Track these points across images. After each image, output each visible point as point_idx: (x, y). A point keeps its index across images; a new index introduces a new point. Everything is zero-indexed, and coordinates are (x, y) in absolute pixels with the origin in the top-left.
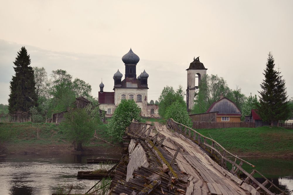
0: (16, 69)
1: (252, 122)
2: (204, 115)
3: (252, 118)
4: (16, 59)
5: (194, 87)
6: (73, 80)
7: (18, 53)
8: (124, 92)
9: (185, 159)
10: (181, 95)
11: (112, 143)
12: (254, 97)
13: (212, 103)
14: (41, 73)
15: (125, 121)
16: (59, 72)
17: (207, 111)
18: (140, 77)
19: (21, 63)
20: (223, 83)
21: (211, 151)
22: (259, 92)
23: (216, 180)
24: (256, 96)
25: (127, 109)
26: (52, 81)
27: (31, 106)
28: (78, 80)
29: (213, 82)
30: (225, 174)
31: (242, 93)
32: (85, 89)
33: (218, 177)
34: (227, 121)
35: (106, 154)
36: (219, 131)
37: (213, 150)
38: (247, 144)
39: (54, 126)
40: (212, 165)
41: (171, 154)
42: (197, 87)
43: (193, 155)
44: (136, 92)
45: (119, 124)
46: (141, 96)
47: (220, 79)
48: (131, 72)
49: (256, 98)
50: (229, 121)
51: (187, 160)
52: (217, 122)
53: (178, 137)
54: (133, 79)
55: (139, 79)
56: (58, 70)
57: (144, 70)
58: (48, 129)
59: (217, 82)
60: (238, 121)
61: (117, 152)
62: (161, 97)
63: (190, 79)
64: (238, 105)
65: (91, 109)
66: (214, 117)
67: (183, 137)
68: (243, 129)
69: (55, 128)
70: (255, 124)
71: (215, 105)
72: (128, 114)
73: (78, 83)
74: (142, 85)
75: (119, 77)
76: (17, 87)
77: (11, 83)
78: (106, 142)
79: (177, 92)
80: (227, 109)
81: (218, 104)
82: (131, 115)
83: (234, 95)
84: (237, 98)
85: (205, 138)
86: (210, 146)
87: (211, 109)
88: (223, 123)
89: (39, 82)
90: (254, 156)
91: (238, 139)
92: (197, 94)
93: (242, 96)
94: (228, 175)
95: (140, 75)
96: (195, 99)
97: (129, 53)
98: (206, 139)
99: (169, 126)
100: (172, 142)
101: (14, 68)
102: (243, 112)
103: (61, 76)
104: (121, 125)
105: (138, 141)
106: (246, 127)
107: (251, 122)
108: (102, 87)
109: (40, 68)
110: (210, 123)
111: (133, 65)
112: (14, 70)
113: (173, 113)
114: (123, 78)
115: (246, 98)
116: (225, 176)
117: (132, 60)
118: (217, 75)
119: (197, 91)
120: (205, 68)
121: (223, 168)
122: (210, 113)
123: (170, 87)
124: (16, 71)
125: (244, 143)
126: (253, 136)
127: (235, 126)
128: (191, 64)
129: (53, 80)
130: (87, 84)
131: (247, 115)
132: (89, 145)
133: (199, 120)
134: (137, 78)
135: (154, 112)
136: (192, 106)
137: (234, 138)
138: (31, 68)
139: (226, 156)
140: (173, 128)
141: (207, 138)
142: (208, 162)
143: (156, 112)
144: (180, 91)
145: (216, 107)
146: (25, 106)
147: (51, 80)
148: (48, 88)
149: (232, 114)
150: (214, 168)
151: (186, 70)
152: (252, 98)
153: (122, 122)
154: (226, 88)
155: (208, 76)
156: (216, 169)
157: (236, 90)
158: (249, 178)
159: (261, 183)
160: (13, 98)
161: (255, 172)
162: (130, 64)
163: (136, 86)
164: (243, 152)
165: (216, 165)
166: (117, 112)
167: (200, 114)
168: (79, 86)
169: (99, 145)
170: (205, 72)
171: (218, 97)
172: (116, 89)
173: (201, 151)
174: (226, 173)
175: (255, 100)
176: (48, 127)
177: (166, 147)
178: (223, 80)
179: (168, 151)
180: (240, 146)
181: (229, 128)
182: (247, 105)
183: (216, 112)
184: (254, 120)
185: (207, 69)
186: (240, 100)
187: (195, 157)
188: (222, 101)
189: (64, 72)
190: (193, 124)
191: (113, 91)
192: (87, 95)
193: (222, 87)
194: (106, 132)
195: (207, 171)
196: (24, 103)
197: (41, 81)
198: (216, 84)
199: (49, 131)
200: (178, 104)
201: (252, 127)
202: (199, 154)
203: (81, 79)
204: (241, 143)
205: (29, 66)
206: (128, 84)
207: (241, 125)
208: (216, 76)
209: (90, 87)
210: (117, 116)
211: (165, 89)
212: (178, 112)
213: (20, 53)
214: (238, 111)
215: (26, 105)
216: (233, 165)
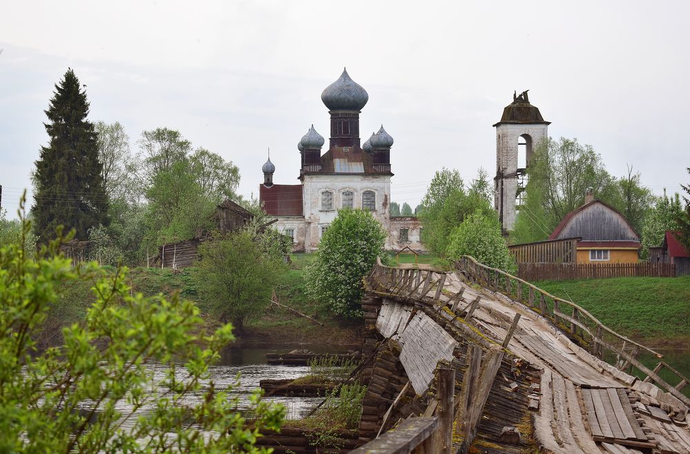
0: (51, 130)
1: (666, 262)
2: (545, 247)
3: (668, 251)
4: (53, 102)
5: (515, 170)
6: (190, 154)
7: (56, 86)
8: (327, 184)
9: (519, 342)
10: (485, 195)
11: (316, 317)
12: (672, 200)
13: (563, 214)
14: (112, 137)
15: (349, 262)
16: (160, 135)
17: (550, 234)
18: (369, 146)
19: (64, 115)
20: (593, 159)
21: (570, 328)
22: (685, 188)
23: (584, 375)
24: (677, 196)
25: (353, 232)
26: (143, 158)
27: (92, 224)
28: (203, 153)
29: (565, 159)
30: (601, 370)
31: (642, 184)
32: (222, 178)
33: (589, 372)
34: (602, 260)
35: (304, 343)
36: (585, 285)
37: (575, 325)
38: (654, 318)
39: (169, 275)
40: (575, 354)
41: (490, 332)
42: (522, 172)
43: (534, 335)
44: (360, 185)
45: (333, 270)
46: (374, 196)
47: (585, 149)
48: (346, 131)
49: (678, 202)
50: (609, 259)
51: (523, 345)
52: (578, 263)
53: (493, 300)
54: (350, 151)
55: (367, 151)
56: (159, 130)
57: (382, 127)
58: (155, 285)
59: (577, 157)
60: (632, 259)
61: (329, 340)
62: (428, 197)
63: (504, 151)
64: (633, 216)
65: (257, 233)
66: (570, 251)
67: (505, 298)
68: (643, 282)
69: (173, 281)
70: (675, 268)
71: (574, 220)
72: (356, 246)
73: (206, 161)
74: (375, 165)
75: (314, 145)
76: (57, 176)
77: (39, 165)
78: (301, 316)
79: (474, 186)
80: (604, 231)
81: (581, 217)
82: (362, 248)
83: (621, 191)
84: (629, 199)
85: (556, 301)
86: (568, 318)
87: (562, 229)
88: (594, 266)
89: (108, 160)
90: (671, 348)
91: (632, 306)
92: (523, 189)
93: (642, 193)
94: (609, 370)
95: (370, 140)
96: (518, 202)
97: (340, 80)
98: (558, 302)
99: (464, 273)
100: (483, 309)
101: (47, 126)
102: (645, 238)
103: (166, 144)
104: (338, 272)
105: (418, 307)
106: (653, 277)
107: (664, 264)
108: (269, 172)
109: (109, 125)
110: (562, 265)
111: (352, 112)
112: (45, 130)
113: (469, 243)
114: (325, 149)
115: (654, 199)
116: (602, 373)
117: (349, 101)
118: (575, 139)
119: (524, 181)
120: (545, 120)
121: (597, 359)
122: (560, 240)
123: (452, 172)
124: (50, 133)
125: (645, 317)
126: (669, 298)
127: (623, 275)
128: (507, 110)
129: (146, 155)
130: (228, 165)
131: (654, 246)
132: (260, 322)
133: (532, 259)
134: (361, 147)
135: (407, 238)
136: (511, 221)
137: (623, 304)
138: (89, 126)
139: (603, 337)
140: (475, 280)
141: (560, 299)
142: (565, 349)
143: (414, 237)
144: (482, 184)
145: (574, 226)
146: (75, 225)
147: (139, 155)
148: (133, 177)
149: (615, 241)
150: (580, 358)
151: (494, 126)
152: (668, 202)
153: (341, 264)
154: (600, 173)
155: (552, 141)
156: (584, 361)
157: (627, 177)
158: (650, 378)
159: (673, 385)
160: (45, 204)
161: (663, 366)
162: (344, 112)
163: (359, 167)
164: (644, 337)
165: (583, 353)
166: (329, 239)
167: (536, 243)
168: (207, 169)
169: (285, 322)
170: (545, 132)
171: (578, 197)
172: (306, 177)
173: (549, 327)
174: (603, 367)
175: (676, 207)
176: (155, 278)
177: (477, 318)
178: (591, 152)
179: (481, 326)
180: (637, 322)
181: (608, 277)
182: (655, 219)
183: (574, 238)
184: (672, 258)
185: (548, 123)
186: (637, 203)
187: (540, 339)
188: (590, 210)
189: (173, 135)
190: (518, 270)
191: (299, 182)
192: (229, 193)
193: (590, 170)
194: (300, 291)
195: (567, 362)
196: (73, 217)
197: (113, 158)
198: (573, 163)
199: (158, 288)
200: (482, 219)
201: (666, 276)
202: (546, 333)
203: (211, 151)
204: (640, 316)
205: (84, 120)
206: (339, 165)
207: (639, 271)
208: (572, 143)
209: (235, 171)
210: (330, 250)
211: (438, 176)
212: (480, 240)
213: (60, 87)
214: (630, 234)
215: (80, 222)
216: (618, 357)
